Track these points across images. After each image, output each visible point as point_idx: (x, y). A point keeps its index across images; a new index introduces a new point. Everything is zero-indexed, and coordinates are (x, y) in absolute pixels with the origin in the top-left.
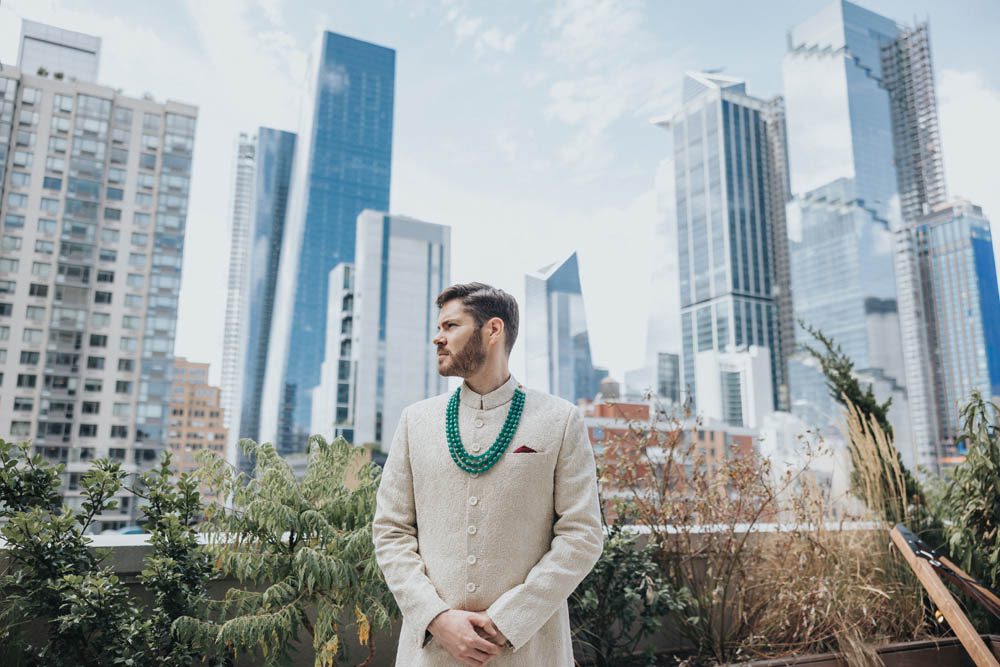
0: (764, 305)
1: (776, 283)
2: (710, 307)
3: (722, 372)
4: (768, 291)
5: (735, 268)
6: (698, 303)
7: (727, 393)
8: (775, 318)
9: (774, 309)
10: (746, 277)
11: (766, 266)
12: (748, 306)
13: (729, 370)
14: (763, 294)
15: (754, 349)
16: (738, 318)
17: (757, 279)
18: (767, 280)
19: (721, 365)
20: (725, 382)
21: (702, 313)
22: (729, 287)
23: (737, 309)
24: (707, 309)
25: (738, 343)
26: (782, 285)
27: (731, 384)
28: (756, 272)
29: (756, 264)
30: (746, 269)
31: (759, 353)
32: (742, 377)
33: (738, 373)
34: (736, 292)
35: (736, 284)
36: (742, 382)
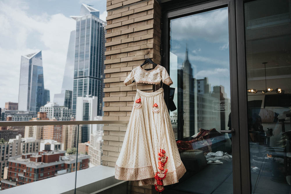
0: (98, 80)
1: (102, 75)
2: (83, 79)
3: (84, 103)
4: (99, 76)
5: (91, 69)
6: (79, 78)
7: (85, 109)
8: (100, 84)
9: (100, 82)
10: (94, 72)
11: (99, 69)
12: (93, 81)
13: (86, 102)
14: (98, 78)
15: (94, 97)
16: (90, 84)
17: (97, 73)
18: (99, 73)
19: (84, 101)
20: (85, 106)
21: (80, 81)
22: (89, 75)
23: (90, 81)
24: (82, 80)
25: (90, 94)
26: (103, 75)
27: (86, 106)
28: (97, 71)
29: (97, 69)
30: (94, 70)
31: (95, 98)
32: (90, 104)
33: (89, 103)
34: (91, 76)
35: (91, 74)
36: (89, 106)
